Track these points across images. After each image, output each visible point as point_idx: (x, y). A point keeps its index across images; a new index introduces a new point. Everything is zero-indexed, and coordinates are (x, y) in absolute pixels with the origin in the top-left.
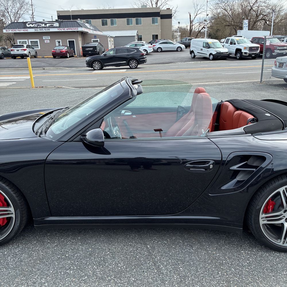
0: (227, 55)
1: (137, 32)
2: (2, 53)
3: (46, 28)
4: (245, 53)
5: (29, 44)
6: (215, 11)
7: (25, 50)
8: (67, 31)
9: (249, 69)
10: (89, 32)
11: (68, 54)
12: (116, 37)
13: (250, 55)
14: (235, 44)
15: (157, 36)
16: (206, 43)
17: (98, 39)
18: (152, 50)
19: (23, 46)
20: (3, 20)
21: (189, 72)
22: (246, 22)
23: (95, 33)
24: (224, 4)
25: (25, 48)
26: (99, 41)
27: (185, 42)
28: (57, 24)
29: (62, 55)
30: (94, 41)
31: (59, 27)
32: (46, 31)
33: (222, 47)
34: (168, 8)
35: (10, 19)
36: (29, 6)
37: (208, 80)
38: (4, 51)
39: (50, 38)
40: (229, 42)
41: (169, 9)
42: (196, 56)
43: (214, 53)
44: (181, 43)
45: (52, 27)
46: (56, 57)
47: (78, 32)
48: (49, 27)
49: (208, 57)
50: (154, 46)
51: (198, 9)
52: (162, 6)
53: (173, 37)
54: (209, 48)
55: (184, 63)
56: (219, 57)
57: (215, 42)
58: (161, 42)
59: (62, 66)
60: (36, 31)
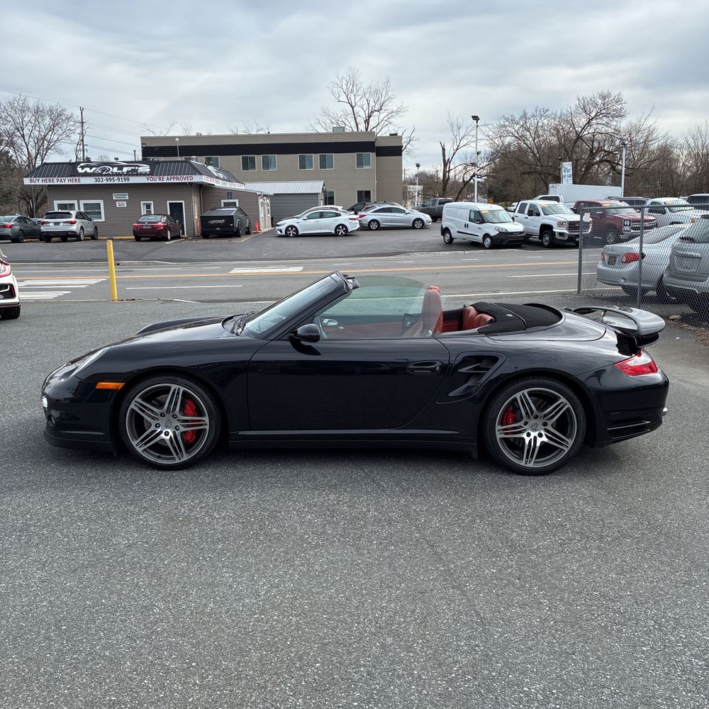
0: (522, 237)
1: (324, 185)
2: (20, 230)
3: (121, 175)
4: (562, 234)
5: (79, 209)
6: (498, 141)
7: (72, 223)
8: (168, 181)
9: (564, 269)
10: (216, 185)
11: (169, 232)
12: (275, 194)
13: (571, 239)
14: (538, 215)
15: (368, 194)
16: (475, 211)
17: (237, 201)
18: (358, 226)
19: (69, 213)
20: (8, 152)
21: (438, 273)
22: (567, 166)
23: (228, 185)
24: (518, 126)
25: (73, 219)
26: (237, 205)
27: (431, 207)
28: (145, 168)
29: (155, 235)
30: (227, 205)
31: (151, 173)
32: (120, 182)
33: (512, 220)
34: (393, 133)
35: (26, 153)
36: (72, 123)
37: (476, 289)
38: (25, 224)
39: (127, 198)
40: (526, 211)
41: (396, 134)
42: (455, 240)
43: (493, 233)
44: (422, 211)
45: (134, 173)
46: (142, 239)
47: (191, 184)
48: (128, 174)
49: (481, 241)
50: (361, 216)
51: (461, 135)
52: (379, 127)
53: (406, 196)
54: (482, 223)
55: (428, 255)
56: (504, 242)
57: (496, 211)
58: (378, 208)
59: (158, 258)
60: (97, 183)
